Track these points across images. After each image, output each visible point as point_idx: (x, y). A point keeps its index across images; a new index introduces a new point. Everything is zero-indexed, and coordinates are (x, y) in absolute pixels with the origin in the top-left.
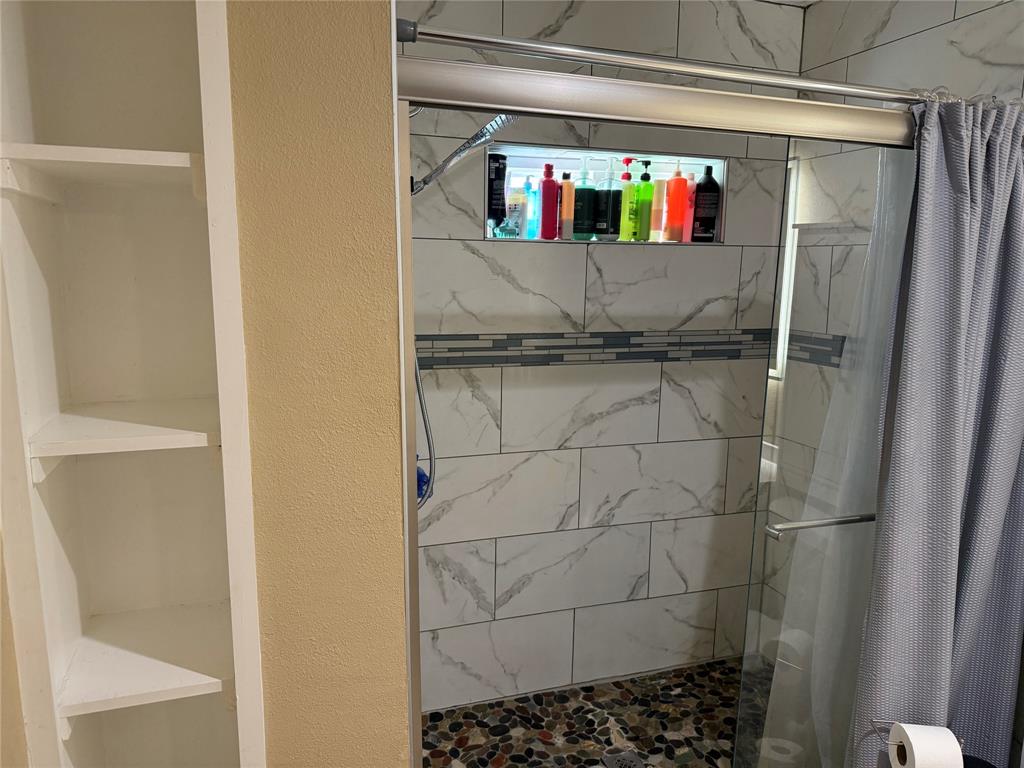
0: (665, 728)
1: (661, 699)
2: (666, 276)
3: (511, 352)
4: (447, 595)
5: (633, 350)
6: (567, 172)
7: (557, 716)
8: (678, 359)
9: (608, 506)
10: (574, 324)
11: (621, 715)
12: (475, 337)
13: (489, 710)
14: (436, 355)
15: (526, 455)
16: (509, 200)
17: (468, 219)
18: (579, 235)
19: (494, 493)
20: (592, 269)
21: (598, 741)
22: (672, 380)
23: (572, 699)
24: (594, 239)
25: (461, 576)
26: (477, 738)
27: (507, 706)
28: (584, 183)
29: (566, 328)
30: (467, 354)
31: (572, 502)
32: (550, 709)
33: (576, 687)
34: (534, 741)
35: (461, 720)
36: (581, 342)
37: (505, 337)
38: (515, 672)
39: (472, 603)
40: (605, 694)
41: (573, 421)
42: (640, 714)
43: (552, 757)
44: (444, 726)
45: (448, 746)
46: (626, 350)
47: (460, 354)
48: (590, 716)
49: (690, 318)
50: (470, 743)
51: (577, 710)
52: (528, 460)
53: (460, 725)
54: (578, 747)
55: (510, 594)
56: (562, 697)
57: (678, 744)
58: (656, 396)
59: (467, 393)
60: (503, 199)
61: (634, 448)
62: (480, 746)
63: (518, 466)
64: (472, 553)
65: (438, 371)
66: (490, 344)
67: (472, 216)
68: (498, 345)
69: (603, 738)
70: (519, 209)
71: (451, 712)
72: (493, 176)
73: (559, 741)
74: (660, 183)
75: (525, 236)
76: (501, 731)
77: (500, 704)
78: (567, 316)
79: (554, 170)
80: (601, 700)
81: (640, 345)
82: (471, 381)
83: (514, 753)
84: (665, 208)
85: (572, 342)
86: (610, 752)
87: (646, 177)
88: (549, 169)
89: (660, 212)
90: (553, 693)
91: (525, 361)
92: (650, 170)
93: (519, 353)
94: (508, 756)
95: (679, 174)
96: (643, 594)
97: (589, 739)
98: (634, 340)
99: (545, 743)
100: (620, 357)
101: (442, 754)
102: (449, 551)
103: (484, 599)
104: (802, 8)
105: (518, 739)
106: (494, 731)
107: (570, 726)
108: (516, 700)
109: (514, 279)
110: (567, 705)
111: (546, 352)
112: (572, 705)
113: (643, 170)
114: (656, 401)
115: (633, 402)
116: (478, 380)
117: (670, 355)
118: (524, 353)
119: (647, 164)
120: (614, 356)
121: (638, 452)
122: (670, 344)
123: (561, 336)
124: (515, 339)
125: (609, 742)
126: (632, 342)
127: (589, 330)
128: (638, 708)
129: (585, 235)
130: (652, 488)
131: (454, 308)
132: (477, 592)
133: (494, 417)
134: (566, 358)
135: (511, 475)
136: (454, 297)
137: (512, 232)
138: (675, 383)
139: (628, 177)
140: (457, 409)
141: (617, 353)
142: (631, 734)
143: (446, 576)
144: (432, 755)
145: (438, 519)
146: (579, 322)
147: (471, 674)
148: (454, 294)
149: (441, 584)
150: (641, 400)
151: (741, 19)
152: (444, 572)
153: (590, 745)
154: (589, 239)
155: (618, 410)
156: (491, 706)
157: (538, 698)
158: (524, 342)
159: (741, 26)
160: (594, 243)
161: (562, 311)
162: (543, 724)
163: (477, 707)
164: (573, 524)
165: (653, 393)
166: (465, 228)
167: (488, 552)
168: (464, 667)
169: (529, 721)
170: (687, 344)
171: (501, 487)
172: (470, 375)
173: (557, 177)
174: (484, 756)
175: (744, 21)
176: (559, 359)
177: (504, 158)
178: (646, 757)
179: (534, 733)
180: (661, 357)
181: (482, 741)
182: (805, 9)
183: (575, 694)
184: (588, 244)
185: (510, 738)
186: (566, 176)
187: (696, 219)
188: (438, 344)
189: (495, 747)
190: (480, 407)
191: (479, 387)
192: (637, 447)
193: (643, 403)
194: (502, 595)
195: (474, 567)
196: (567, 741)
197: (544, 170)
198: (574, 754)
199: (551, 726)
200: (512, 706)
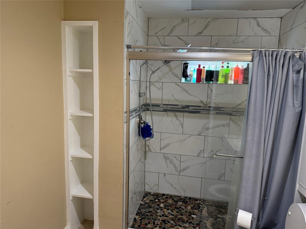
0: (219, 214)
1: (223, 208)
2: (232, 93)
3: (186, 110)
4: (168, 166)
5: (221, 112)
6: (204, 66)
7: (192, 203)
8: (236, 116)
9: (213, 153)
10: (204, 104)
11: (209, 208)
12: (177, 105)
13: (176, 197)
14: (168, 109)
15: (189, 135)
16: (189, 73)
17: (177, 78)
18: (207, 82)
19: (181, 144)
20: (209, 90)
21: (199, 211)
22: (234, 121)
23: (199, 201)
24: (211, 83)
25: (171, 162)
26: (170, 201)
27: (181, 198)
28: (209, 69)
29: (202, 105)
30: (175, 109)
31: (201, 150)
32: (191, 201)
33: (201, 199)
34: (183, 206)
35: (169, 197)
36: (205, 109)
37: (185, 106)
38: (185, 190)
39: (174, 170)
40: (208, 202)
41: (203, 129)
42: (214, 209)
43: (185, 210)
44: (164, 197)
45: (163, 201)
46: (219, 112)
47: (173, 109)
48: (201, 206)
49: (240, 104)
50: (168, 202)
51: (198, 203)
52: (190, 137)
53: (168, 198)
54: (193, 210)
55: (184, 170)
56: (196, 200)
57: (220, 218)
58: (228, 125)
59: (175, 118)
60: (187, 73)
61: (221, 138)
62: (169, 203)
63: (187, 138)
64: (174, 157)
65: (168, 113)
66: (181, 107)
67: (178, 77)
68: (183, 107)
69: (200, 211)
70: (191, 75)
71: (167, 195)
72: (184, 68)
73: (189, 208)
74: (232, 68)
75: (192, 82)
76: (176, 202)
77: (180, 197)
78: (202, 102)
79: (201, 66)
80: (206, 203)
81: (224, 111)
82: (176, 116)
83: (176, 207)
84: (233, 75)
85: (203, 108)
86: (200, 214)
87: (228, 67)
88: (199, 66)
89: (232, 76)
90: (195, 198)
91: (190, 112)
92: (229, 65)
93: (188, 110)
94: (174, 207)
95: (237, 66)
96: (223, 179)
97: (197, 210)
98: (221, 109)
99: (185, 207)
100: (217, 113)
101: (161, 202)
102: (169, 155)
103: (177, 169)
104: (280, 18)
105: (179, 204)
106: (175, 201)
107: (194, 206)
108: (184, 197)
109: (188, 92)
110: (196, 202)
111: (196, 110)
112: (198, 202)
113: (227, 65)
114: (228, 126)
115: (221, 126)
116: (178, 116)
117: (233, 114)
118: (190, 110)
119: (228, 63)
120: (215, 113)
121: (222, 140)
122: (233, 111)
123: (200, 107)
124: (188, 106)
125: (201, 212)
126: (221, 110)
127: (208, 105)
128: (215, 208)
129: (208, 82)
130: (226, 150)
131: (172, 98)
132: (175, 167)
133: (181, 125)
134: (201, 112)
135: (185, 140)
136: (173, 96)
137: (188, 81)
138: (235, 122)
139: (223, 67)
140: (172, 122)
141: (216, 112)
142: (209, 212)
143: (168, 161)
144: (158, 201)
145: (167, 147)
146: (205, 103)
147: (173, 187)
148: (173, 95)
149: (167, 163)
150: (223, 125)
151: (258, 23)
152: (167, 160)
153: (196, 211)
154: (210, 83)
155: (216, 127)
156: (177, 196)
157: (190, 198)
158: (190, 107)
159: (258, 25)
160: (211, 84)
161: (200, 100)
162: (188, 204)
163: (174, 196)
164: (202, 155)
165: (227, 124)
166: (176, 80)
167: (178, 157)
168: (172, 185)
169: (184, 202)
170: (238, 112)
171: (182, 142)
172: (176, 114)
173: (202, 67)
174: (169, 205)
175: (259, 24)
176: (199, 112)
177: (188, 63)
178: (209, 218)
179: (184, 204)
180: (230, 114)
181: (171, 202)
182: (281, 18)
183: (200, 200)
184: (209, 84)
185: (178, 204)
186: (204, 67)
187: (244, 78)
188: (168, 106)
189: (173, 204)
190: (178, 122)
191: (178, 117)
192: (222, 138)
193: (224, 126)
194: (182, 169)
195: (175, 161)
196: (191, 208)
197: (198, 66)
198: (191, 211)
199: (189, 204)
200: (182, 198)
